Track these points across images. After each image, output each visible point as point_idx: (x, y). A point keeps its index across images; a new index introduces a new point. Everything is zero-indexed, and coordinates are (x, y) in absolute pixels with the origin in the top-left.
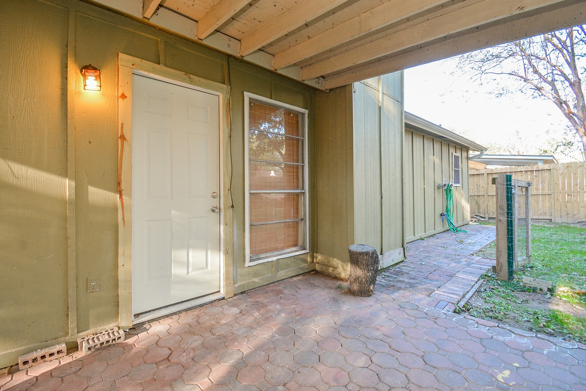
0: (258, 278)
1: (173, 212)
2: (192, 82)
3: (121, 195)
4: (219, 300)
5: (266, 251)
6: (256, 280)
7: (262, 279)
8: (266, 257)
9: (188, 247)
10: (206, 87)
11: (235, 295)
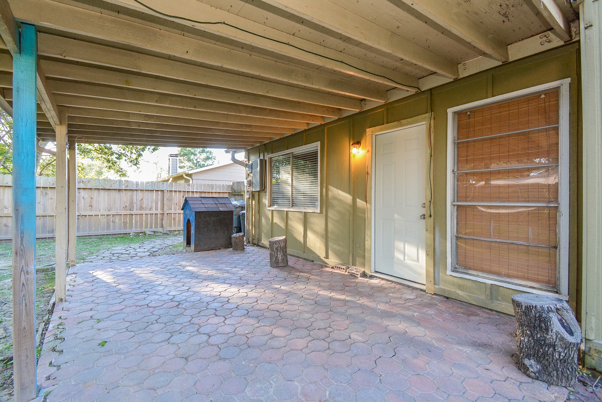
0: (463, 293)
1: (396, 216)
2: (402, 125)
3: (366, 203)
4: (421, 290)
5: (483, 271)
6: (460, 293)
7: (469, 296)
8: (478, 276)
9: (405, 242)
10: (412, 123)
11: (435, 294)
